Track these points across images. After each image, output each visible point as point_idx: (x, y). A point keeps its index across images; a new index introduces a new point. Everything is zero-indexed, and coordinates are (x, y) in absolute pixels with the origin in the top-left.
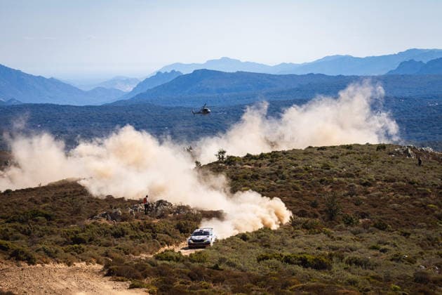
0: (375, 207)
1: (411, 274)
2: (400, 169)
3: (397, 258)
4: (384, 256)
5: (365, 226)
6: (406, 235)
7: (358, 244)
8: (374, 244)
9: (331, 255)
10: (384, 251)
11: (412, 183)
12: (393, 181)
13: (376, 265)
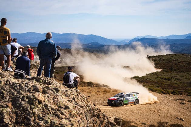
0: (181, 67)
1: (189, 82)
2: (187, 59)
3: (186, 78)
4: (183, 78)
5: (179, 71)
6: (188, 73)
7: (177, 75)
8: (181, 75)
9: (171, 78)
10: (183, 77)
11: (189, 62)
12: (185, 62)
13: (181, 80)
